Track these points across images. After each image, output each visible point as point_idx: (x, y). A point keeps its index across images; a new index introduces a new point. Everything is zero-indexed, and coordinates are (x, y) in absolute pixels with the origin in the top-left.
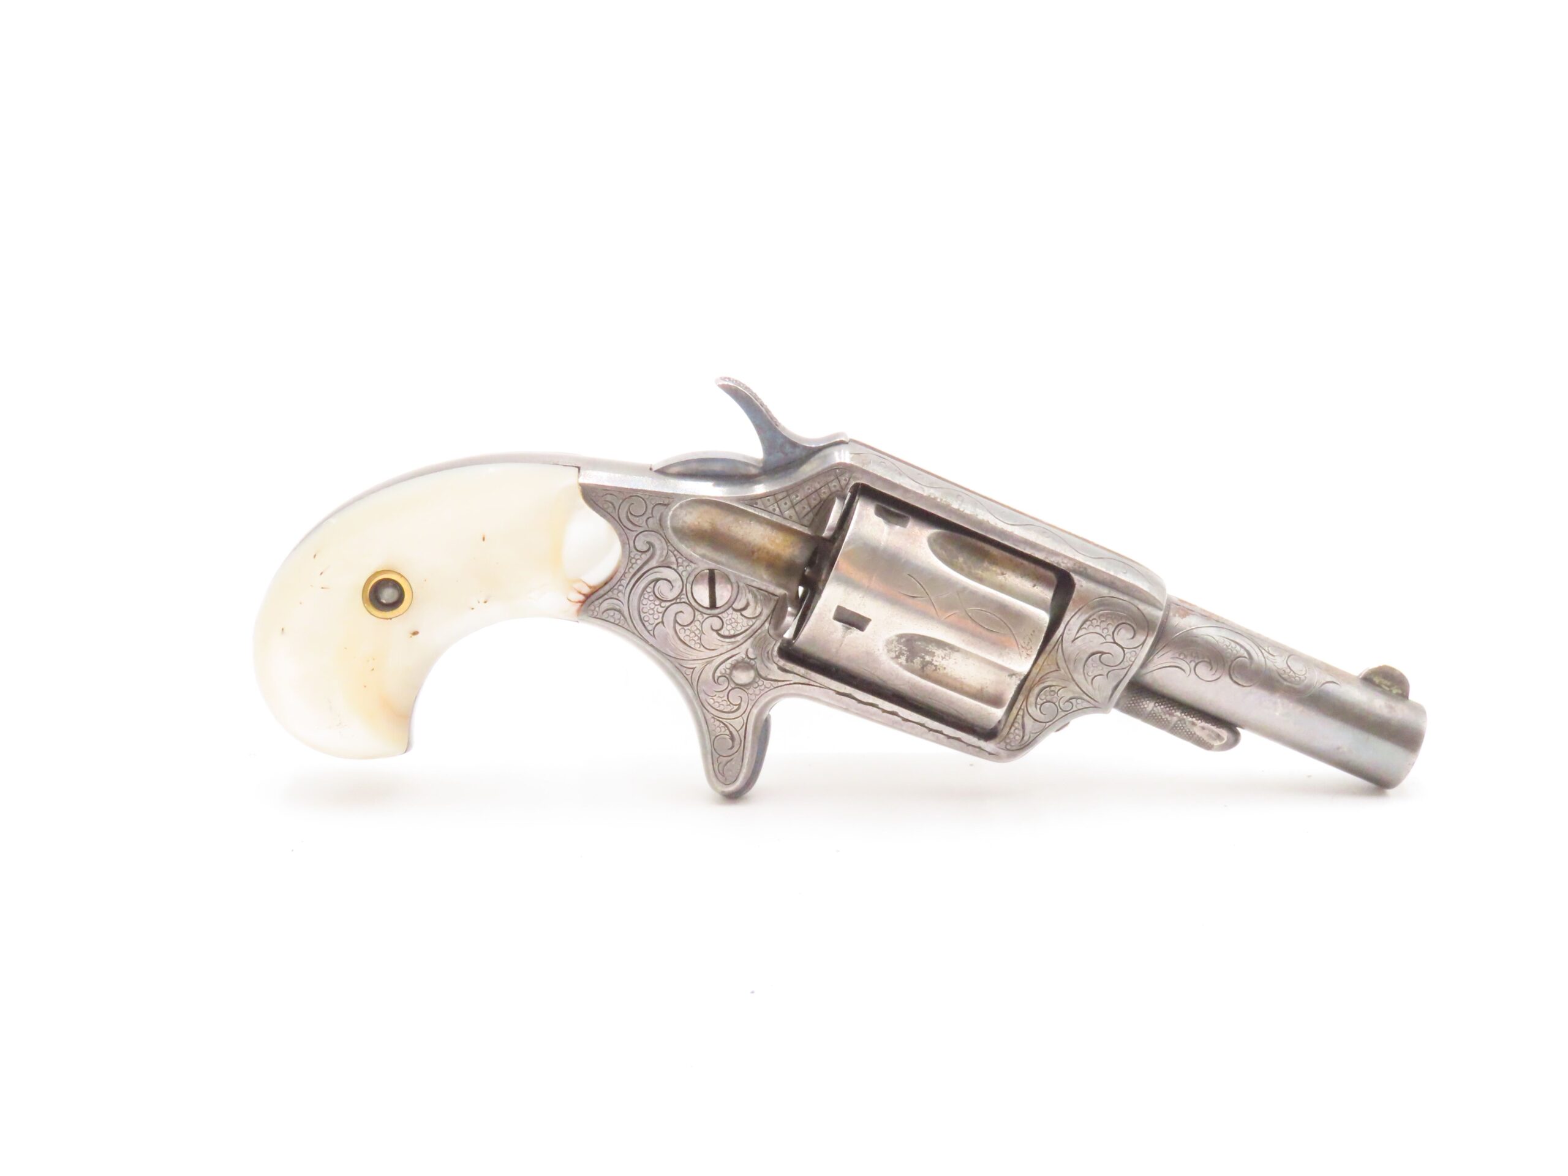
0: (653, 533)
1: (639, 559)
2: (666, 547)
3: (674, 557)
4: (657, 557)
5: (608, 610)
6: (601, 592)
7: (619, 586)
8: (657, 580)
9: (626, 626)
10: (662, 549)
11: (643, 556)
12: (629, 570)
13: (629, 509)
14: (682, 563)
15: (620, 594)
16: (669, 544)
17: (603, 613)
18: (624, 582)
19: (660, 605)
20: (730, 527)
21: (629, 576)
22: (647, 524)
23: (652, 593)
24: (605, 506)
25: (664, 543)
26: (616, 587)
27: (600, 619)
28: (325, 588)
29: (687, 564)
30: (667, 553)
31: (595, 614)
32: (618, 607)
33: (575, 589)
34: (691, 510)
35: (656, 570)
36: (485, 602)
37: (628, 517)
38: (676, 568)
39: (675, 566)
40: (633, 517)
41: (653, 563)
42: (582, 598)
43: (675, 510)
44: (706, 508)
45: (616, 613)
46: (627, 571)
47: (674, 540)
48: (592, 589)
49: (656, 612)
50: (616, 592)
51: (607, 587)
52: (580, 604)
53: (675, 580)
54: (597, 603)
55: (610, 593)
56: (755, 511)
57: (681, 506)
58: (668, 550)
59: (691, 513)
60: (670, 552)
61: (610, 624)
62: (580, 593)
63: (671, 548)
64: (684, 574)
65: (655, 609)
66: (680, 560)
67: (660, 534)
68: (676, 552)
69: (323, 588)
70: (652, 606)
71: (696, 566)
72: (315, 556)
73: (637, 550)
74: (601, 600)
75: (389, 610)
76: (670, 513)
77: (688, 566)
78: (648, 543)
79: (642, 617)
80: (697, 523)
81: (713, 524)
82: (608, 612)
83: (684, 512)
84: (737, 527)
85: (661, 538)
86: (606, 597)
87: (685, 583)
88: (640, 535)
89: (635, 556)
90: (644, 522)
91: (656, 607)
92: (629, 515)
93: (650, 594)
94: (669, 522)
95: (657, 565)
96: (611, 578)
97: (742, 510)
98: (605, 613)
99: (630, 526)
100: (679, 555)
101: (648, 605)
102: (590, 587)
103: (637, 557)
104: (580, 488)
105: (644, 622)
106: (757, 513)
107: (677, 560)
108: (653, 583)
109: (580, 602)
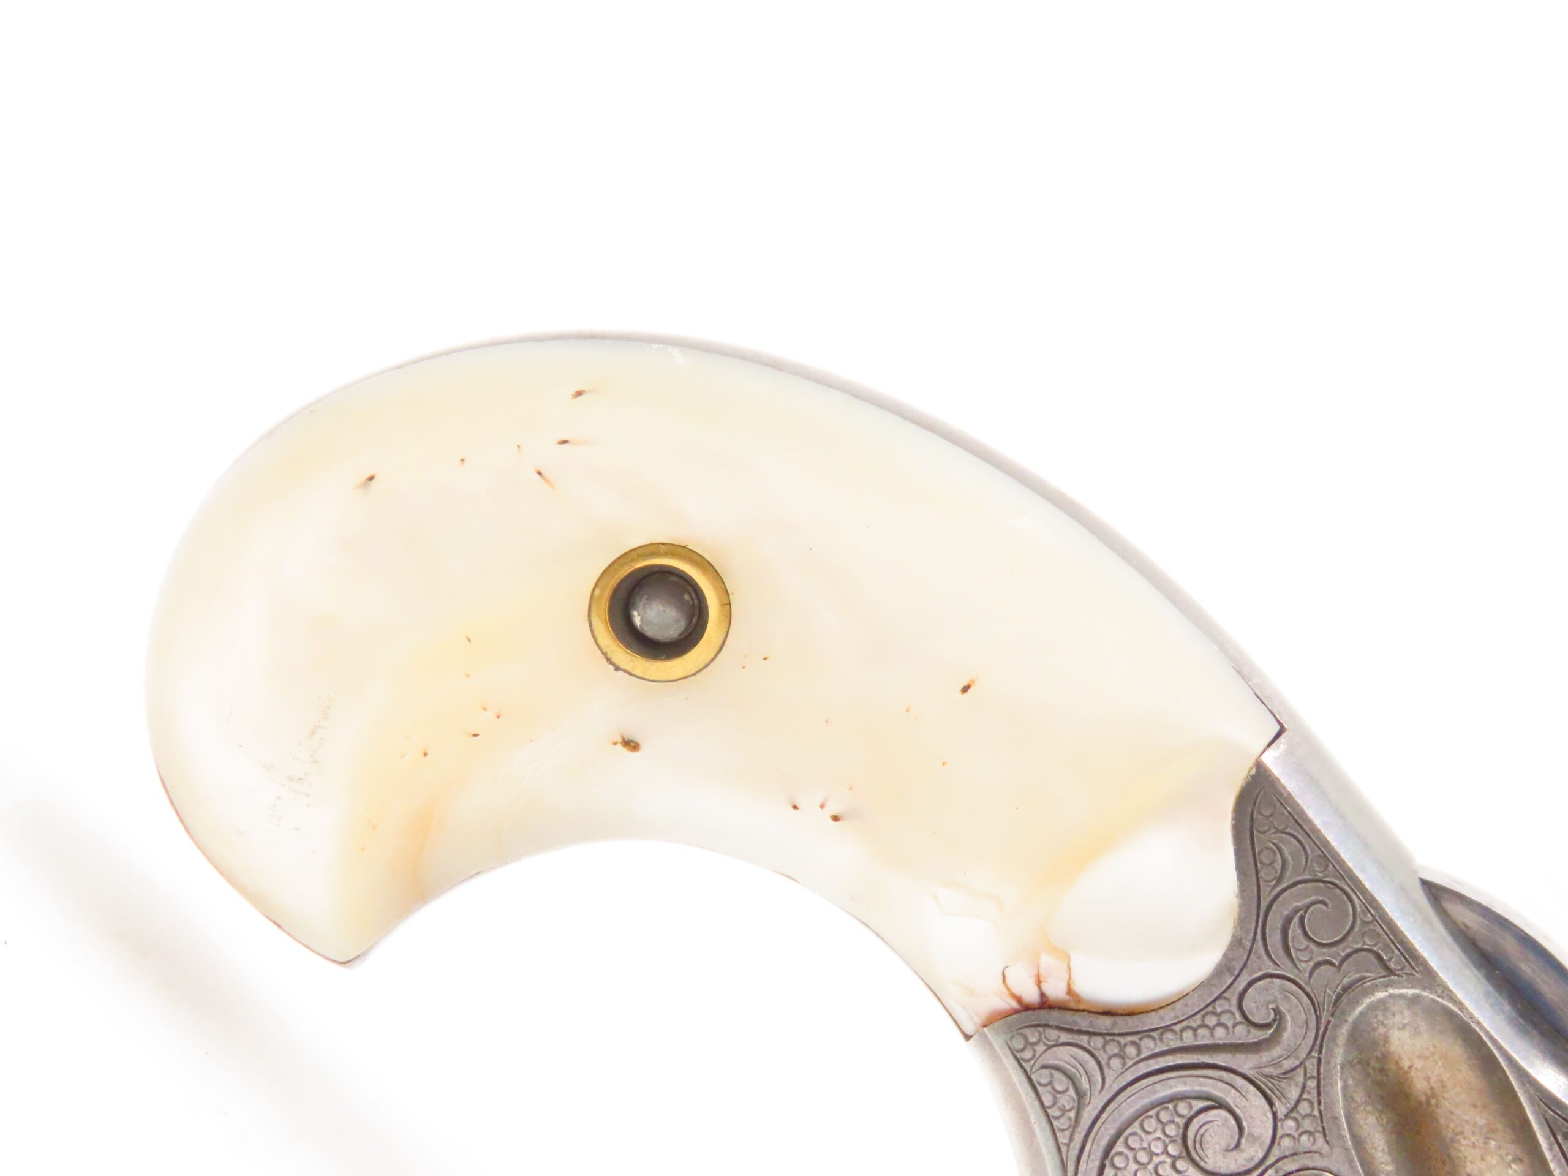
0: (1305, 999)
1: (1226, 1027)
2: (1303, 1055)
3: (1299, 1090)
4: (1265, 1057)
5: (1057, 1068)
6: (1083, 1022)
7: (1133, 1043)
8: (1220, 1105)
9: (1063, 1139)
10: (1292, 1053)
11: (1241, 1030)
12: (1182, 1031)
13: (1307, 907)
14: (1304, 1117)
15: (1116, 1063)
16: (1315, 1054)
17: (1044, 1067)
18: (1149, 1046)
19: (1174, 1159)
20: (1462, 1133)
21: (1172, 1041)
22: (1311, 974)
23: (1181, 1122)
24: (1265, 858)
25: (1310, 1041)
26: (1122, 1040)
27: (1026, 1072)
28: (547, 481)
29: (1311, 1129)
30: (1294, 1069)
31: (1027, 1055)
32: (1085, 1085)
33: (1038, 967)
34: (1423, 1026)
35: (1239, 1081)
36: (836, 818)
37: (1288, 920)
38: (1280, 1115)
39: (1281, 1109)
40: (1299, 932)
41: (1246, 1063)
42: (1031, 995)
43: (1391, 996)
44: (1456, 1050)
45: (1072, 1092)
46: (1177, 1028)
47: (1339, 1054)
48: (1067, 997)
49: (1151, 1167)
50: (1113, 1049)
51: (1106, 1023)
52: (1014, 1005)
53: (1254, 1139)
54: (1053, 1034)
55: (1098, 1042)
56: (1551, 1149)
57: (1414, 1000)
58: (1302, 1063)
59: (1416, 1032)
60: (1301, 1071)
61: (1037, 1103)
62: (1039, 982)
63: (1311, 1065)
64: (1286, 1143)
65: (1156, 1160)
66: (1304, 1108)
67: (1318, 1018)
68: (1312, 1084)
69: (540, 473)
70: (1157, 1148)
71: (1326, 1149)
72: (579, 394)
73: (1240, 1007)
74: (1064, 1037)
75: (627, 645)
76: (1380, 995)
77: (1310, 1133)
78: (1277, 1011)
79: (1114, 1151)
80: (1405, 1064)
81: (1434, 1095)
82: (1057, 1075)
83: (1406, 1017)
84: (1474, 1146)
85: (1313, 1024)
86: (1084, 1040)
87: (1268, 1163)
88: (1277, 981)
89: (1223, 1012)
90: (1312, 964)
91: (1163, 1158)
92: (1296, 920)
93: (1177, 1120)
94: (1359, 1009)
95: (1250, 1073)
96: (1131, 1012)
97: (1525, 1122)
98: (1046, 1072)
99: (1274, 938)
100: (1313, 1096)
101: (1150, 1137)
102: (1070, 991)
103: (1226, 1019)
104: (1253, 772)
105: (1107, 1162)
106: (1548, 1156)
107: (1299, 1101)
108: (1210, 1103)
109: (1019, 1000)
